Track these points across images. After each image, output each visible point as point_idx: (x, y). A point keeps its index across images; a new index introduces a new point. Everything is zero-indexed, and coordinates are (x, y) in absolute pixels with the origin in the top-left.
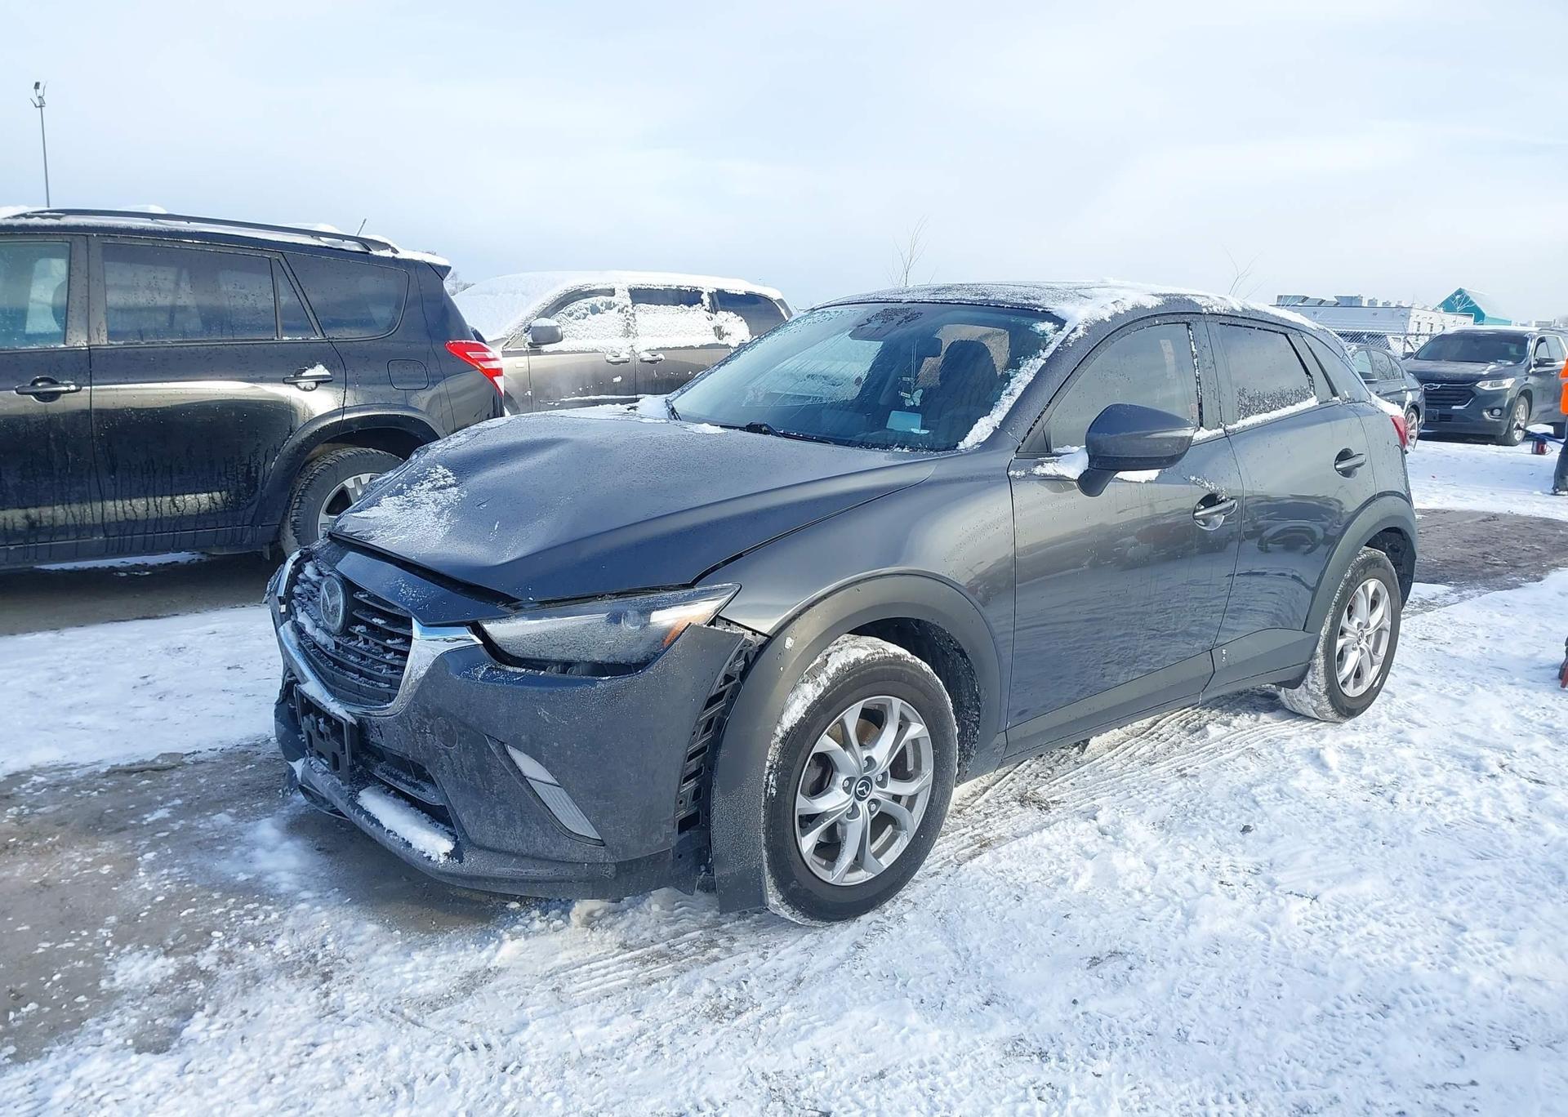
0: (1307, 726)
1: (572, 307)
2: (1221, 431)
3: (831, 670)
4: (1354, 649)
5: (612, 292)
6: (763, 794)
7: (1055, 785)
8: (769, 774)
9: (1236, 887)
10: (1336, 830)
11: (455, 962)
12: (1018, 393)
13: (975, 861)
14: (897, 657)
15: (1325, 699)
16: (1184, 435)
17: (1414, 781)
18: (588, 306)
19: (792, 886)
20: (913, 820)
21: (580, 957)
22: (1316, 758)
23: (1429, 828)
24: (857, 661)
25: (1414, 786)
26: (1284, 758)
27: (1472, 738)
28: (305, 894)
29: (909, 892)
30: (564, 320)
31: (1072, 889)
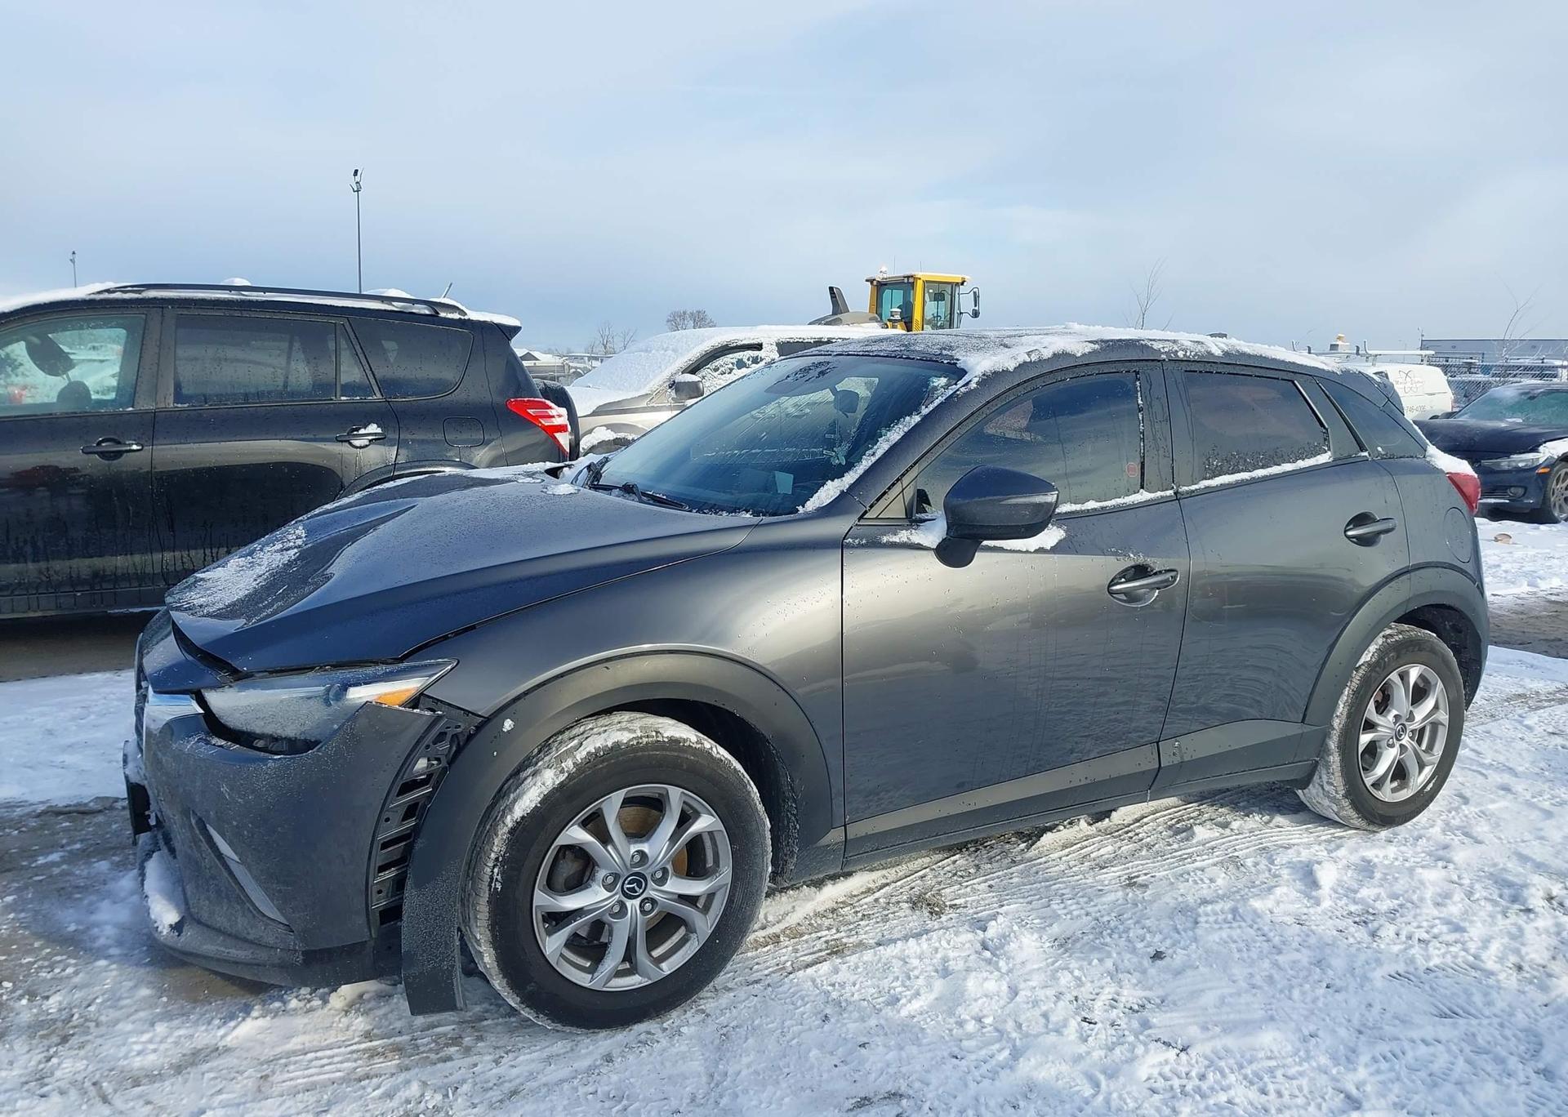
0: (1326, 833)
1: (717, 363)
2: (1170, 493)
3: (581, 755)
4: (1392, 746)
5: (759, 347)
6: (487, 889)
7: (967, 886)
8: (494, 867)
9: (1099, 1025)
10: (1276, 964)
11: (192, 1036)
12: (879, 454)
13: (810, 971)
14: (674, 742)
15: (1346, 803)
16: (1042, 501)
17: (1418, 911)
18: (734, 361)
19: (529, 988)
20: (705, 925)
21: (315, 1043)
22: (1308, 876)
23: (1401, 971)
24: (617, 745)
25: (1415, 917)
26: (1270, 870)
27: (1533, 861)
28: (114, 951)
29: (709, 1001)
30: (709, 376)
31: (899, 1012)
